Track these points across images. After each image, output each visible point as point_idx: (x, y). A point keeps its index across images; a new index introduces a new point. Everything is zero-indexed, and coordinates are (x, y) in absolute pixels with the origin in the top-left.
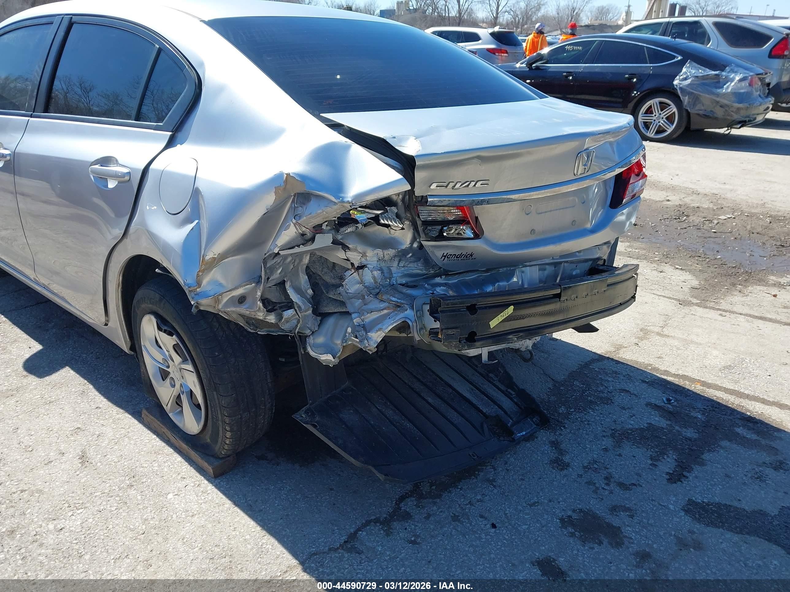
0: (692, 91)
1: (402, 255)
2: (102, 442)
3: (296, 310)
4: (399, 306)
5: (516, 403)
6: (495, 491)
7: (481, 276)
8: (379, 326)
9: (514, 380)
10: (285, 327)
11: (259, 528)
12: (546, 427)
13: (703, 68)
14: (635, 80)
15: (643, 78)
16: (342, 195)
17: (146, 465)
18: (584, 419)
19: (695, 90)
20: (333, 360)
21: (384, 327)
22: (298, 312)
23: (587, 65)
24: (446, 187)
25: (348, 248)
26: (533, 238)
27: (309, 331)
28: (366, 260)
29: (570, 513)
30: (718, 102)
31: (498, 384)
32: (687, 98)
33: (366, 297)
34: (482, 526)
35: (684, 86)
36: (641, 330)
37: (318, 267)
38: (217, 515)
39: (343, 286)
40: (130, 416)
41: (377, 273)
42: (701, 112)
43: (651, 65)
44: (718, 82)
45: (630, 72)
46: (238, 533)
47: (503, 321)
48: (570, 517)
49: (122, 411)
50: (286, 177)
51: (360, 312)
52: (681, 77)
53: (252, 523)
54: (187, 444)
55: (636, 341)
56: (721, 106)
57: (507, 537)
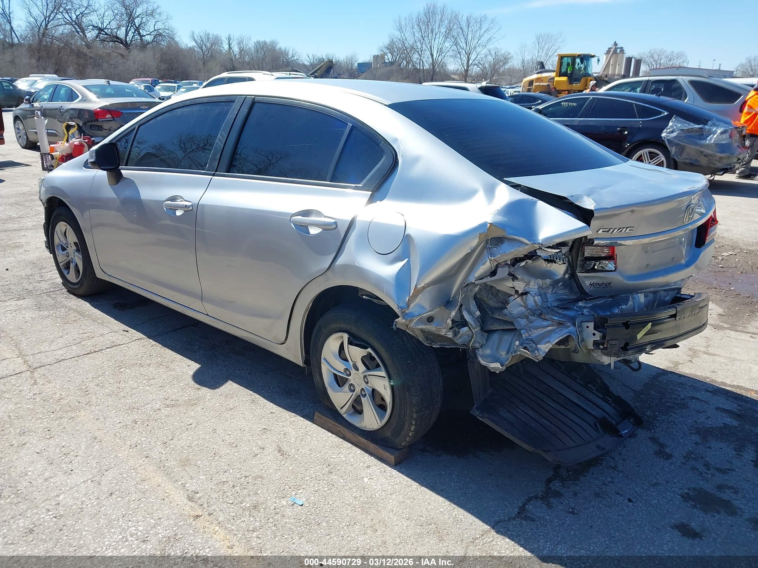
0: (678, 142)
1: (555, 283)
2: (289, 439)
3: (470, 328)
4: (562, 324)
5: (614, 408)
6: (621, 475)
7: (607, 301)
8: (547, 339)
9: (610, 389)
10: (459, 341)
11: (448, 503)
12: (641, 427)
13: (688, 122)
14: (626, 132)
15: (633, 130)
16: (533, 238)
17: (335, 457)
18: (670, 421)
19: (681, 142)
20: (501, 367)
21: (551, 340)
22: (472, 329)
23: (581, 119)
24: (608, 231)
25: (517, 279)
26: (647, 271)
27: (478, 344)
28: (529, 288)
29: (686, 491)
30: (702, 152)
31: (596, 393)
32: (674, 148)
33: (530, 317)
34: (621, 501)
35: (672, 138)
36: (690, 349)
37: (484, 293)
38: (410, 493)
39: (507, 308)
40: (302, 419)
41: (537, 298)
42: (687, 161)
43: (640, 119)
44: (702, 135)
45: (621, 126)
46: (433, 507)
47: (645, 334)
48: (687, 493)
49: (294, 414)
50: (490, 226)
51: (528, 329)
52: (668, 131)
53: (441, 499)
54: (366, 439)
55: (689, 358)
56: (705, 156)
57: (644, 509)
